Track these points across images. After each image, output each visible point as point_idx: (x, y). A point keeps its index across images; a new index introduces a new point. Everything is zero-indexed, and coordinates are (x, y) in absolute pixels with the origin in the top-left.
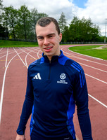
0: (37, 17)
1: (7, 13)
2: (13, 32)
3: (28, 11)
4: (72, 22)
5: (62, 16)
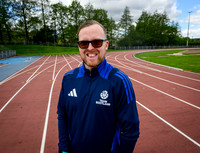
0: (93, 15)
1: (55, 11)
2: (63, 35)
3: (81, 7)
4: (140, 19)
5: (127, 11)
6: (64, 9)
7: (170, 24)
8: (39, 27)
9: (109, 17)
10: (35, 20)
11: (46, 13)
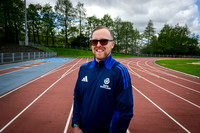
0: (120, 26)
1: (90, 23)
4: (162, 31)
5: (150, 24)
6: (97, 21)
7: (191, 36)
8: (76, 35)
9: (134, 29)
10: (74, 29)
11: (83, 24)
